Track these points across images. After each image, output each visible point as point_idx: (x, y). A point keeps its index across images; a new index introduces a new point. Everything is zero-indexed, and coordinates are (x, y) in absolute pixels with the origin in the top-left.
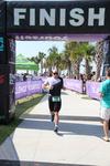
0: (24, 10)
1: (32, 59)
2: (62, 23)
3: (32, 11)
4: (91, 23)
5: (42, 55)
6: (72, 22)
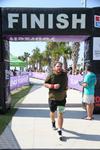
0: (17, 15)
1: (19, 58)
2: (51, 26)
3: (24, 16)
4: (74, 26)
5: (27, 55)
6: (59, 26)
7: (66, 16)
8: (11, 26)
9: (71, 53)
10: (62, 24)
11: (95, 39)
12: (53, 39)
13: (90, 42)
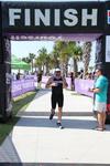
0: (19, 11)
2: (57, 23)
3: (27, 11)
4: (84, 23)
5: (32, 56)
6: (66, 23)
7: (75, 12)
8: (12, 23)
9: (81, 54)
10: (71, 21)
11: (107, 37)
12: (60, 38)
13: (102, 41)
